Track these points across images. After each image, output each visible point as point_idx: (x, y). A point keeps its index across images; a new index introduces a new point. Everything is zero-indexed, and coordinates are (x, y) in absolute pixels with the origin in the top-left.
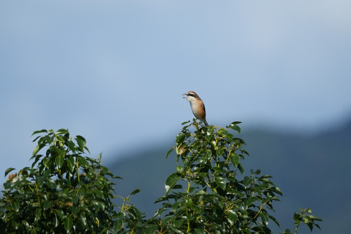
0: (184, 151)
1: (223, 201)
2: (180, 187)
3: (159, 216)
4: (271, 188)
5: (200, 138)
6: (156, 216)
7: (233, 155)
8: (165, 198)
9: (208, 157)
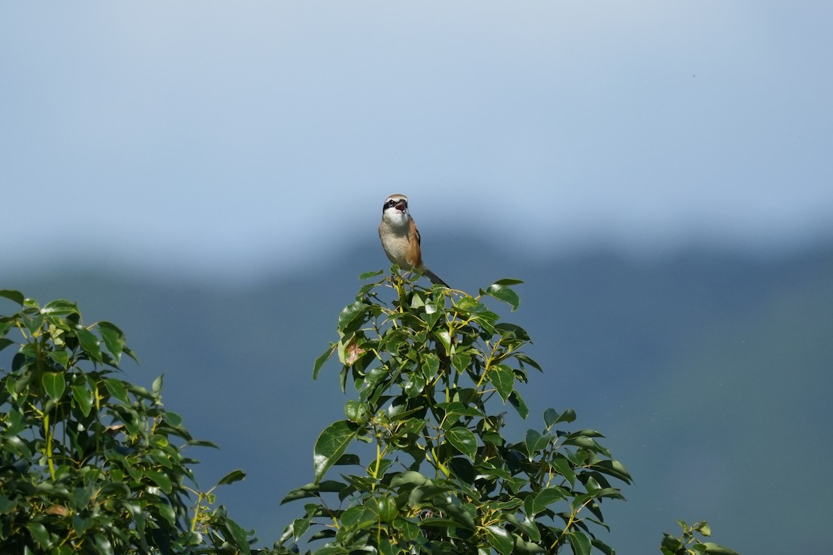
0: (359, 355)
1: (470, 500)
2: (353, 460)
3: (297, 540)
4: (598, 464)
5: (406, 321)
6: (284, 541)
7: (495, 368)
8: (311, 490)
9: (428, 375)
